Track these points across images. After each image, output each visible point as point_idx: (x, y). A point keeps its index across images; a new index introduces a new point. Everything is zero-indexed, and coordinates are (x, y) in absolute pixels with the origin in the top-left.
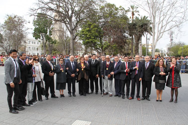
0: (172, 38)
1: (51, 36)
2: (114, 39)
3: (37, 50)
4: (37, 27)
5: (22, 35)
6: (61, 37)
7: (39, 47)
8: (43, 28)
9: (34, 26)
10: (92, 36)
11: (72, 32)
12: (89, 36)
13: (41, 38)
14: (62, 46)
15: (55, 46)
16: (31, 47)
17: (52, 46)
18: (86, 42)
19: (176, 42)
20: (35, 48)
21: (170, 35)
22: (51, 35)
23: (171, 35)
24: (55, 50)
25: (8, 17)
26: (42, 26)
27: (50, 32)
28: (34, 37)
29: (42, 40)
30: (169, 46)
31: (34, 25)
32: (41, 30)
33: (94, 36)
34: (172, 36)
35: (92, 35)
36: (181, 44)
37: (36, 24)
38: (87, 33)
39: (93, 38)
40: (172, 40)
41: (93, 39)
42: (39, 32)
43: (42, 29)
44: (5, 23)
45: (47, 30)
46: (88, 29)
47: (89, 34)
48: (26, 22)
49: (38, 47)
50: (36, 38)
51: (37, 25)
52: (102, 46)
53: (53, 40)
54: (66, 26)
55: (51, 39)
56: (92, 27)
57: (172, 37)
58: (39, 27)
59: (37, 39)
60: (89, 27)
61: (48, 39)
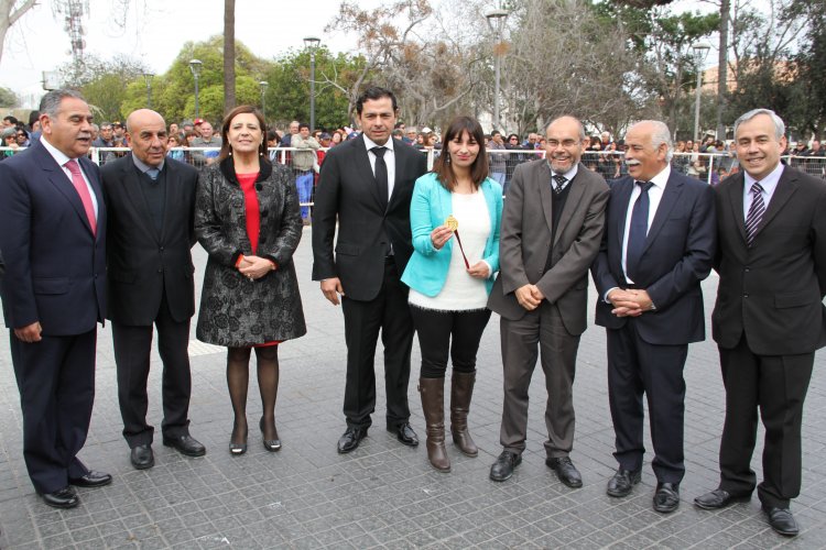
0: (77, 33)
19: (102, 60)
21: (67, 19)
23: (70, 20)
30: (69, 79)
34: (76, 23)
36: (129, 67)
40: (79, 45)
57: (81, 31)
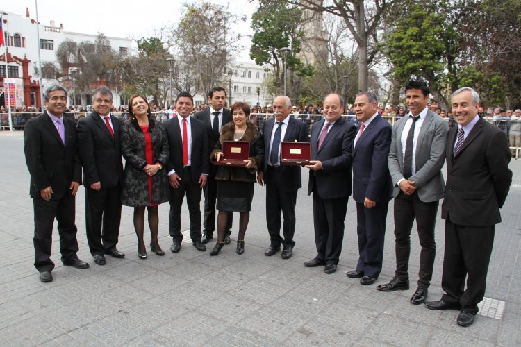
1: (297, 55)
2: (496, 58)
3: (259, 94)
4: (261, 30)
5: (224, 54)
6: (322, 56)
7: (262, 84)
8: (277, 34)
9: (254, 29)
10: (425, 51)
11: (364, 40)
12: (418, 50)
13: (272, 61)
14: (326, 83)
15: (306, 82)
16: (241, 86)
17: (299, 82)
18: (408, 69)
20: (250, 88)
22: (299, 52)
24: (304, 94)
25: (187, 8)
26: (275, 28)
27: (296, 43)
28: (252, 58)
29: (274, 66)
31: (252, 27)
32: (273, 38)
33: (431, 52)
35: (426, 48)
37: (259, 24)
38: (412, 42)
39: (428, 56)
41: (428, 59)
42: (265, 43)
43: (273, 35)
44: (180, 25)
45: (287, 38)
46: (413, 30)
47: (417, 46)
48: (234, 19)
49: (259, 86)
50: (259, 62)
51: (261, 25)
52: (454, 80)
53: (303, 64)
54: (346, 23)
55: (298, 64)
56: (425, 24)
58: (266, 31)
59: (261, 64)
60: (419, 26)
61: (292, 62)
